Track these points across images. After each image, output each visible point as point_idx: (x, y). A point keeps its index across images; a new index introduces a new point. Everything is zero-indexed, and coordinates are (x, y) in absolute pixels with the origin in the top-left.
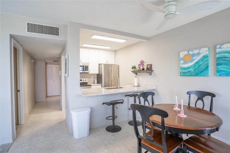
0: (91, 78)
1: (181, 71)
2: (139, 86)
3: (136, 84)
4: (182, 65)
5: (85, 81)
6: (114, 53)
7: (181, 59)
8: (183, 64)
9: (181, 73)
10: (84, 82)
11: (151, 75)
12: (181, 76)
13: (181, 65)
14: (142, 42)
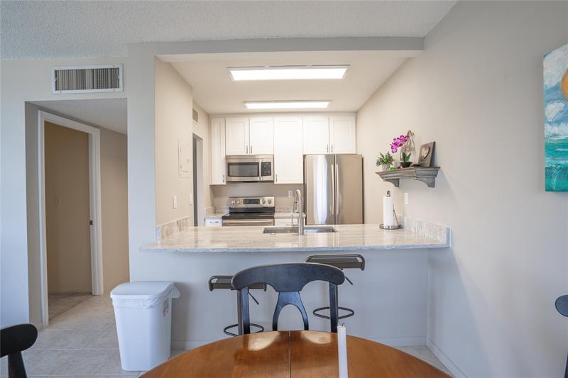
0: (288, 196)
1: (549, 162)
2: (400, 227)
3: (388, 221)
4: (555, 129)
5: (267, 205)
6: (354, 118)
7: (549, 91)
8: (558, 122)
9: (549, 172)
10: (265, 205)
11: (432, 185)
12: (549, 189)
13: (550, 130)
14: (408, 60)
